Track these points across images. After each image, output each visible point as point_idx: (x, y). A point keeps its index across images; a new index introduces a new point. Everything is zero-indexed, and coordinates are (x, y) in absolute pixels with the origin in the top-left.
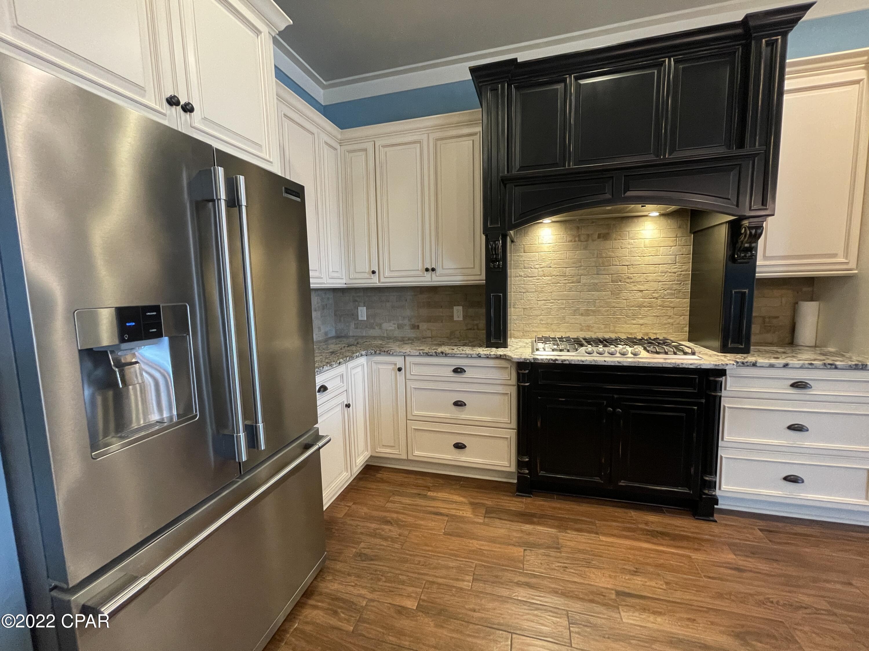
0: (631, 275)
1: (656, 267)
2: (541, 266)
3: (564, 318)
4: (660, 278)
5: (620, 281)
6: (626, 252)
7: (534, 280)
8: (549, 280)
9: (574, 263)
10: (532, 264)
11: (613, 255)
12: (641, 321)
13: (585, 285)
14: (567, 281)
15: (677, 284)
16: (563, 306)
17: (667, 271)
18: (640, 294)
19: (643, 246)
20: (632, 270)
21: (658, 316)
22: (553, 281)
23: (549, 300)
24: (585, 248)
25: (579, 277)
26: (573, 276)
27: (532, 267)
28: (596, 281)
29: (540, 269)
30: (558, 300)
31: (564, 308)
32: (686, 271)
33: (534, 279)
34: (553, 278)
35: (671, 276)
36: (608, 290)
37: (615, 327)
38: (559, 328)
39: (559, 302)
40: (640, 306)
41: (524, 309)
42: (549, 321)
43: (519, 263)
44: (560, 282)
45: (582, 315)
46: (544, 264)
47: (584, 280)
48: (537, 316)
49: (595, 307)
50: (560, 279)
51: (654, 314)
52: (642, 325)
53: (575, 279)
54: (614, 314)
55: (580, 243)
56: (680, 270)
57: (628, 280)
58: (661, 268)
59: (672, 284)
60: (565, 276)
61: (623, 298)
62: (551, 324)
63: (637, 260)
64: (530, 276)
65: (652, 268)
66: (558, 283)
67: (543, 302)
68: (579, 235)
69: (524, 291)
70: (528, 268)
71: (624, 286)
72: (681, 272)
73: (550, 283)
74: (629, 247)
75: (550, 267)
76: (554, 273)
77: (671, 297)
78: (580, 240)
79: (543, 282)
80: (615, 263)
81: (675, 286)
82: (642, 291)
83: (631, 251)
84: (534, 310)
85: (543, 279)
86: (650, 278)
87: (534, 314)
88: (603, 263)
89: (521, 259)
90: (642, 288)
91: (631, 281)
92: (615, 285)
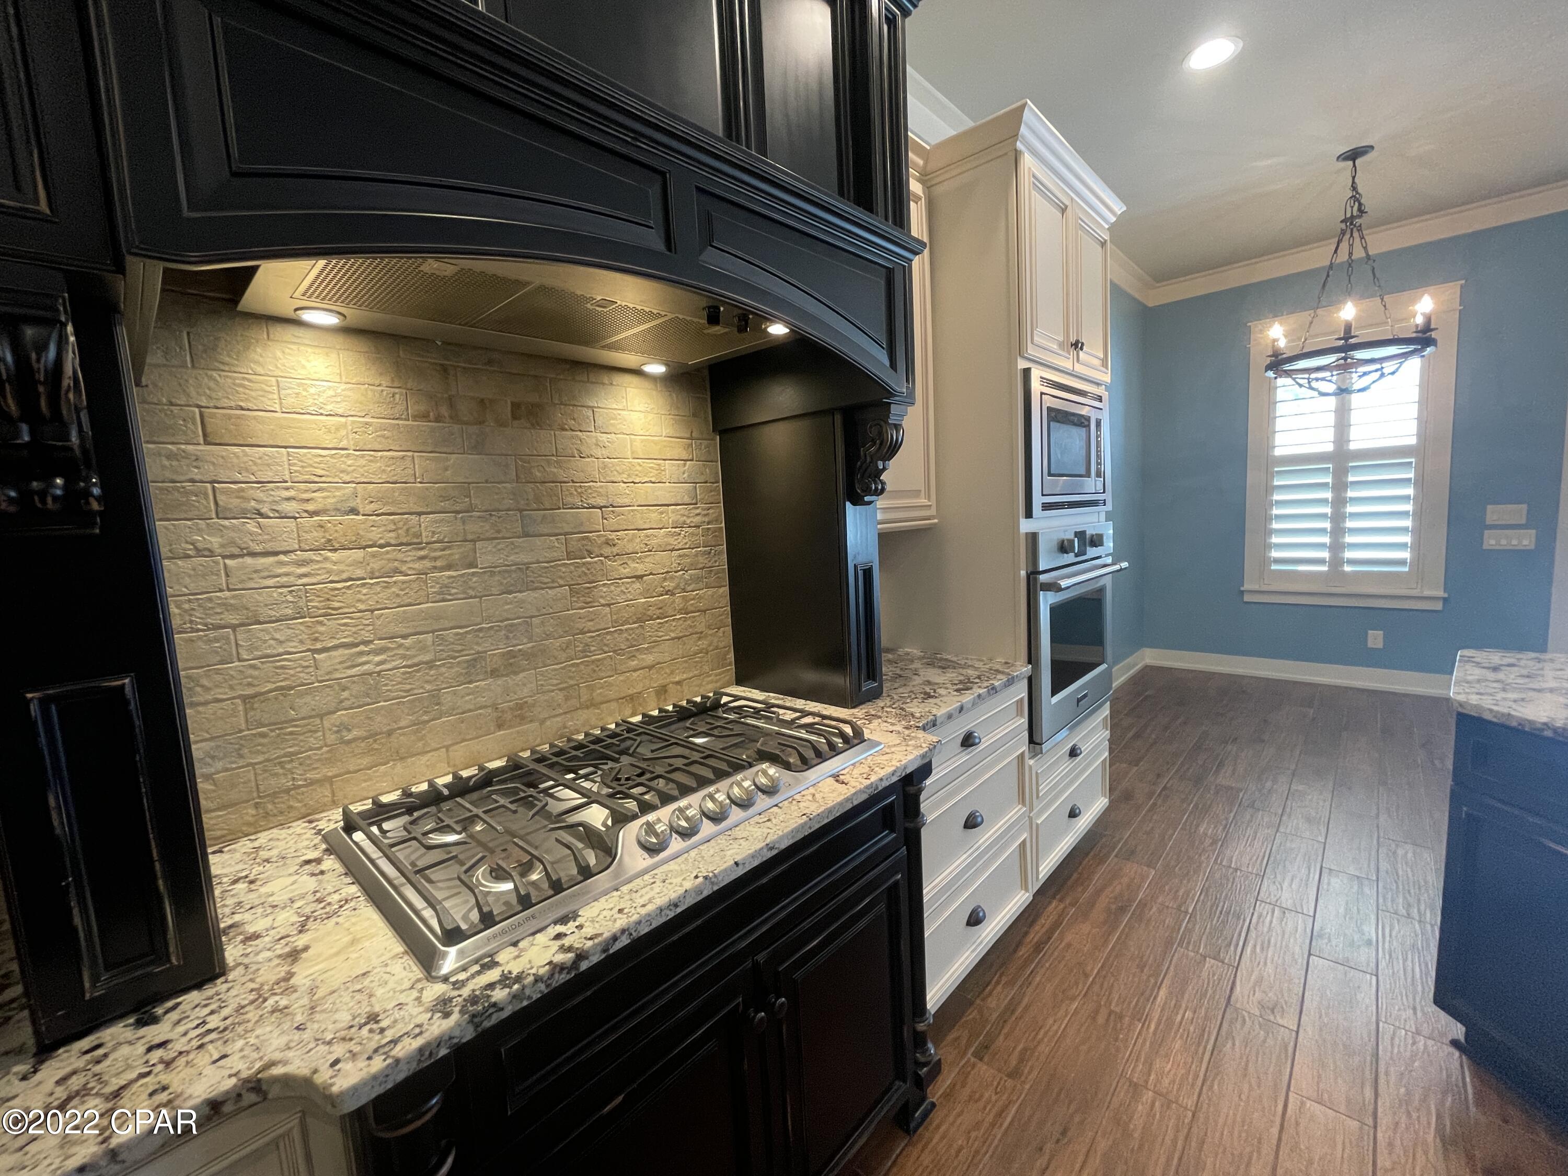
0: (613, 536)
1: (662, 513)
2: (311, 507)
3: (435, 697)
4: (671, 540)
5: (590, 553)
6: (591, 466)
7: (286, 567)
8: (358, 563)
9: (445, 498)
10: (260, 495)
11: (562, 475)
12: (649, 659)
13: (493, 574)
14: (427, 564)
15: (705, 553)
16: (427, 658)
17: (684, 523)
18: (637, 585)
19: (629, 454)
20: (612, 522)
21: (679, 638)
22: (376, 565)
23: (366, 643)
24: (478, 447)
25: (469, 545)
26: (447, 545)
27: (265, 510)
28: (524, 558)
29: (305, 521)
30: (404, 637)
31: (430, 664)
32: (717, 520)
33: (282, 563)
34: (374, 555)
35: (692, 534)
36: (562, 582)
37: (591, 688)
38: (421, 739)
39: (408, 642)
40: (641, 619)
41: (245, 699)
42: (381, 723)
43: (187, 493)
44: (404, 568)
45: (494, 673)
46: (320, 500)
47: (487, 555)
48: (321, 716)
49: (530, 640)
50: (400, 556)
51: (673, 635)
52: (651, 667)
53: (456, 553)
54: (585, 651)
55: (456, 427)
56: (706, 519)
57: (607, 551)
58: (672, 515)
59: (696, 555)
60: (418, 546)
61: (602, 601)
62: (390, 733)
63: (622, 493)
64: (258, 549)
65: (654, 515)
66: (397, 571)
67: (341, 651)
68: (450, 398)
69: (233, 619)
70: (243, 514)
71: (598, 567)
72: (708, 523)
73: (359, 573)
74: (599, 452)
75: (354, 511)
76: (375, 535)
77: (698, 586)
78: (455, 418)
79: (329, 572)
80: (569, 499)
81: (701, 559)
82: (641, 577)
83: (605, 467)
84: (301, 695)
85: (326, 559)
86: (654, 542)
87: (304, 712)
88: (538, 499)
89: (195, 473)
90: (640, 568)
91: (615, 550)
92: (577, 566)
